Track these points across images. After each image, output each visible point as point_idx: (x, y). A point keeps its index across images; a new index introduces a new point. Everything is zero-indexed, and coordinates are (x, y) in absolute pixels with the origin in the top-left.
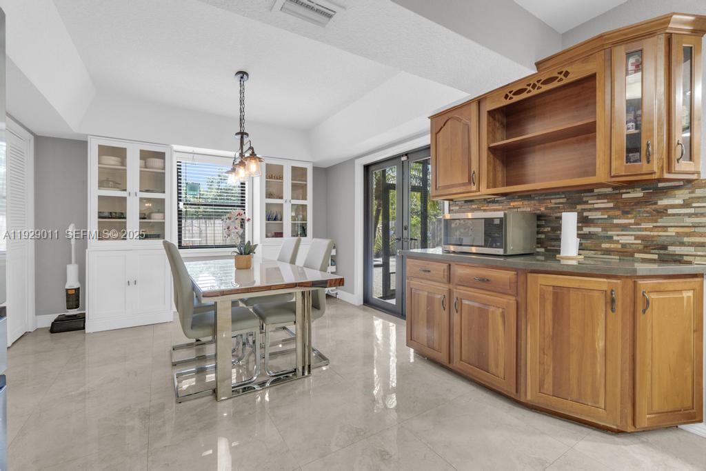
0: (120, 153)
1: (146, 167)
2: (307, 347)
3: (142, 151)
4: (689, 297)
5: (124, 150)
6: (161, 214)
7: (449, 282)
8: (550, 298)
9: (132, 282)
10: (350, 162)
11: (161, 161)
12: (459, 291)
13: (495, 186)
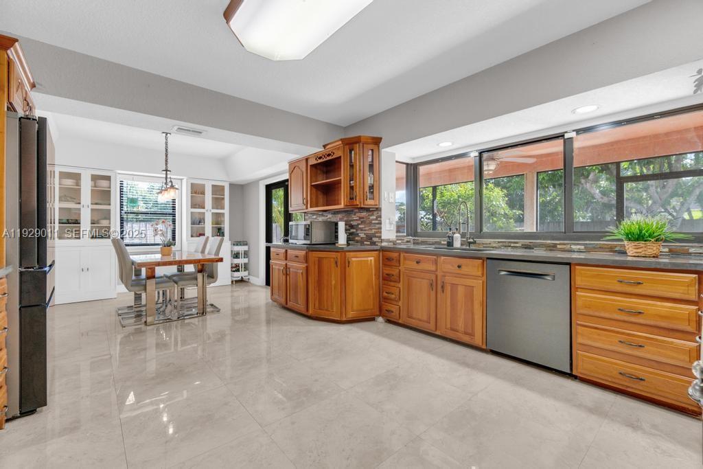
0: (76, 177)
1: (95, 187)
2: (204, 300)
3: (92, 175)
4: (371, 260)
5: (79, 175)
6: (108, 221)
7: (286, 260)
8: (317, 263)
9: (85, 270)
10: (255, 183)
11: (108, 182)
12: (290, 264)
13: (317, 206)
